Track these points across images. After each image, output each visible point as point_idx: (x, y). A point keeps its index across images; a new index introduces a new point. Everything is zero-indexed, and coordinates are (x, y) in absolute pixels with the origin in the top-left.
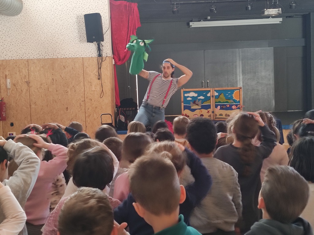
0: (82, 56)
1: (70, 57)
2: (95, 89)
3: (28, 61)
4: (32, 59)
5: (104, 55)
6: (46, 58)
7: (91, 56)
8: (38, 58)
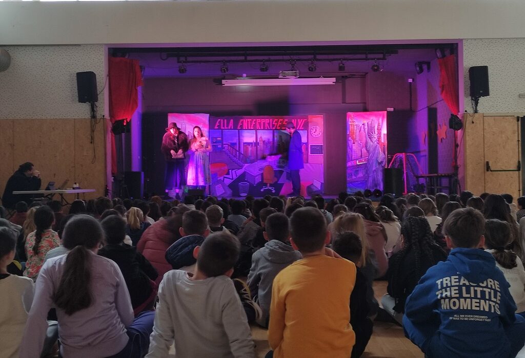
0: (73, 118)
1: (61, 118)
2: (87, 153)
3: (13, 121)
4: (17, 120)
5: (99, 116)
6: (34, 118)
7: (83, 117)
8: (25, 118)
